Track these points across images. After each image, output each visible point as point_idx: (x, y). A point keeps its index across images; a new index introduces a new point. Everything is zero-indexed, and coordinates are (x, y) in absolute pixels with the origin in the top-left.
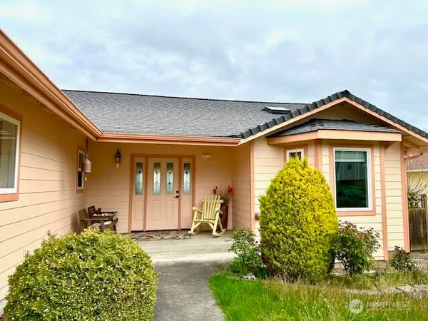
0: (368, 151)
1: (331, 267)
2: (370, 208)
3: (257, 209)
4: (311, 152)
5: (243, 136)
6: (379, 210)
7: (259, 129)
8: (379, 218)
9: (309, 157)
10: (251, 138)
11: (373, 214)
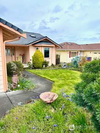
0: (50, 48)
1: (43, 66)
2: (49, 58)
3: (31, 58)
4: (40, 48)
5: (28, 44)
6: (51, 58)
7: (31, 43)
8: (51, 59)
9: (40, 49)
10: (30, 45)
11: (50, 59)
